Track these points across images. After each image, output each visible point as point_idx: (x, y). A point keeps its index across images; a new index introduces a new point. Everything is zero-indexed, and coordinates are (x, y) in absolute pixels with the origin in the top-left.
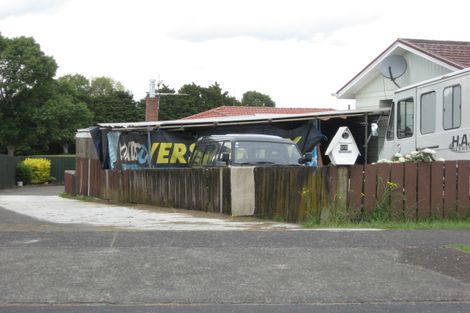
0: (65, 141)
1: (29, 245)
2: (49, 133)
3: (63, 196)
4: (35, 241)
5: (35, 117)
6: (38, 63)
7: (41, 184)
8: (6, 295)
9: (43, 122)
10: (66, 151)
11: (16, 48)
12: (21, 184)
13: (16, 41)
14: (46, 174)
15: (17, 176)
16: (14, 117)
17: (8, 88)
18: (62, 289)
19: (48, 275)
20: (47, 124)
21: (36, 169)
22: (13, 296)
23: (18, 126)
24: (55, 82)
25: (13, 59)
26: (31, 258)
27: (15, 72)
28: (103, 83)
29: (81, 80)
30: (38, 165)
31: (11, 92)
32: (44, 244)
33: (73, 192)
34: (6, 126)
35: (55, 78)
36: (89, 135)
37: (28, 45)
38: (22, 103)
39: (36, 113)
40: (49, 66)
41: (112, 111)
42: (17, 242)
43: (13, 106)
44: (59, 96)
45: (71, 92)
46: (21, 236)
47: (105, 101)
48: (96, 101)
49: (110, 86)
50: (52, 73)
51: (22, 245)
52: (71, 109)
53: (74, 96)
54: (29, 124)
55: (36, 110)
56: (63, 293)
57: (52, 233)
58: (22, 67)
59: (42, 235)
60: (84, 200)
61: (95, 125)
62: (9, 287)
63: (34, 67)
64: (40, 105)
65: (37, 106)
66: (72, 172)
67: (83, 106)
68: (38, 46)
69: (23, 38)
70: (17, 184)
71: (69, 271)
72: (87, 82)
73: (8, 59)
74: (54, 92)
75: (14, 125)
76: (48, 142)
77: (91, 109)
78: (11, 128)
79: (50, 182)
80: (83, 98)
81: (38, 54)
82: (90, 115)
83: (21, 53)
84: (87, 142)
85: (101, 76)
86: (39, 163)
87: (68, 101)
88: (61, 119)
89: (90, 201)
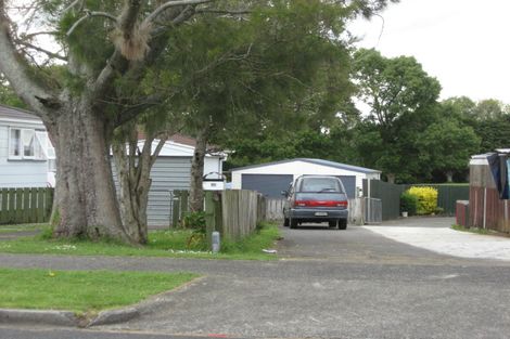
0: (449, 168)
1: (447, 280)
2: (432, 159)
3: (455, 228)
4: (453, 276)
5: (417, 142)
6: (420, 85)
7: (428, 214)
8: (432, 334)
9: (425, 148)
10: (450, 179)
11: (396, 69)
12: (405, 214)
13: (396, 61)
14: (433, 204)
15: (401, 205)
16: (395, 142)
17: (388, 112)
18: (491, 329)
19: (474, 313)
20: (430, 149)
21: (421, 199)
22: (440, 334)
23: (399, 153)
24: (439, 105)
25: (393, 80)
26: (453, 294)
27: (396, 93)
28: (491, 105)
29: (467, 102)
30: (424, 195)
31: (391, 116)
32: (463, 279)
33: (465, 223)
34: (387, 152)
35: (439, 100)
36: (486, 162)
37: (409, 65)
38: (403, 127)
39: (418, 139)
40: (432, 87)
41: (501, 135)
42: (434, 277)
43: (393, 131)
44: (443, 119)
45: (456, 116)
46: (436, 270)
47: (493, 125)
48: (483, 125)
49: (499, 109)
50: (435, 95)
51: (440, 280)
52: (456, 133)
53: (459, 119)
54: (411, 150)
55: (419, 135)
56: (494, 333)
57: (468, 268)
58: (403, 89)
59: (458, 269)
60: (480, 233)
61: (492, 151)
62: (434, 325)
63: (415, 89)
64: (422, 130)
65: (419, 131)
66: (465, 202)
67: (470, 130)
68: (420, 66)
69: (403, 57)
70: (401, 215)
71: (496, 309)
72: (473, 104)
73: (388, 80)
74: (438, 115)
75: (395, 151)
76: (431, 170)
77: (479, 134)
78: (391, 154)
79: (437, 213)
80: (469, 122)
81: (421, 75)
82: (477, 140)
83: (402, 73)
84: (483, 170)
85: (488, 99)
86: (424, 192)
87: (452, 125)
88: (446, 144)
89: (486, 234)
